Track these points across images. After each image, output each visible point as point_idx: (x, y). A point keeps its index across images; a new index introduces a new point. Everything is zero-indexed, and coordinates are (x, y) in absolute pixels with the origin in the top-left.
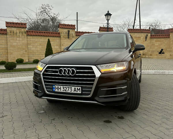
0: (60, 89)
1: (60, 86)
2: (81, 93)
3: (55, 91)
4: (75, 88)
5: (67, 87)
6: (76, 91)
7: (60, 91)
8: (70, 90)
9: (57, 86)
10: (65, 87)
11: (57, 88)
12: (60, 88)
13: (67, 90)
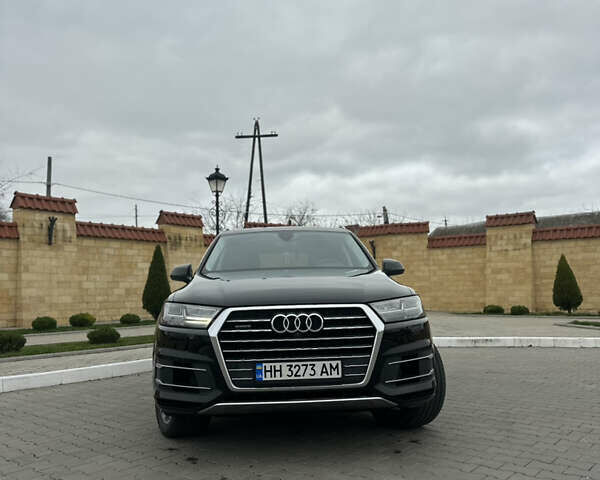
0: (278, 374)
1: (278, 365)
2: (340, 376)
3: (264, 379)
4: (324, 365)
5: (300, 364)
6: (327, 372)
7: (278, 378)
8: (309, 371)
9: (268, 366)
10: (294, 364)
11: (271, 371)
12: (280, 371)
13: (301, 373)
